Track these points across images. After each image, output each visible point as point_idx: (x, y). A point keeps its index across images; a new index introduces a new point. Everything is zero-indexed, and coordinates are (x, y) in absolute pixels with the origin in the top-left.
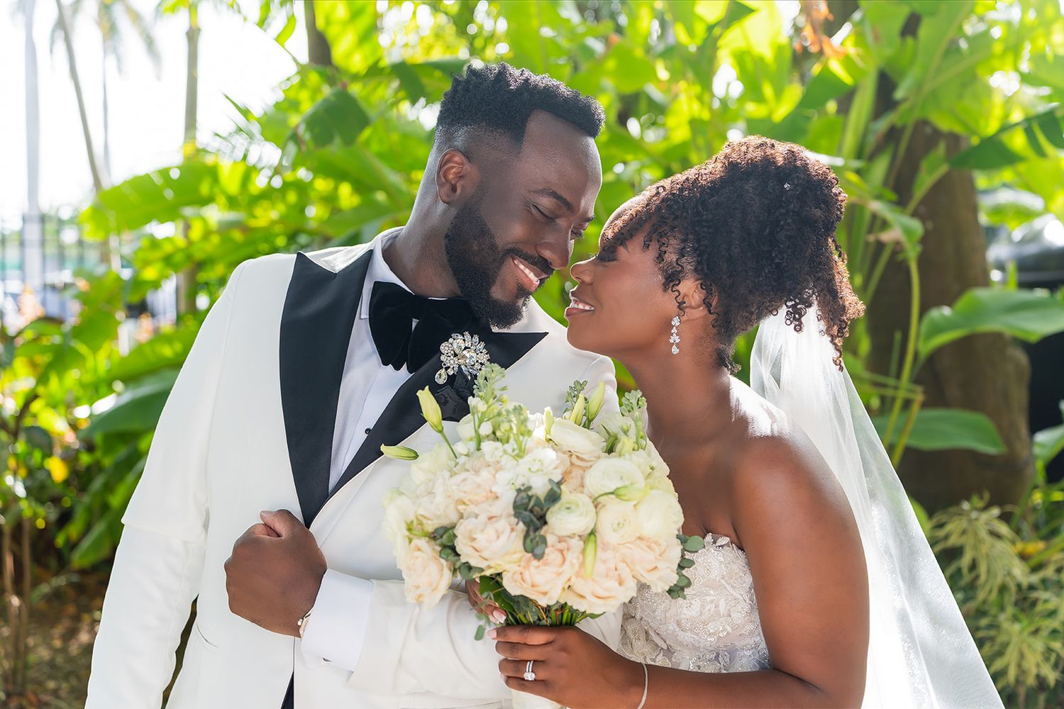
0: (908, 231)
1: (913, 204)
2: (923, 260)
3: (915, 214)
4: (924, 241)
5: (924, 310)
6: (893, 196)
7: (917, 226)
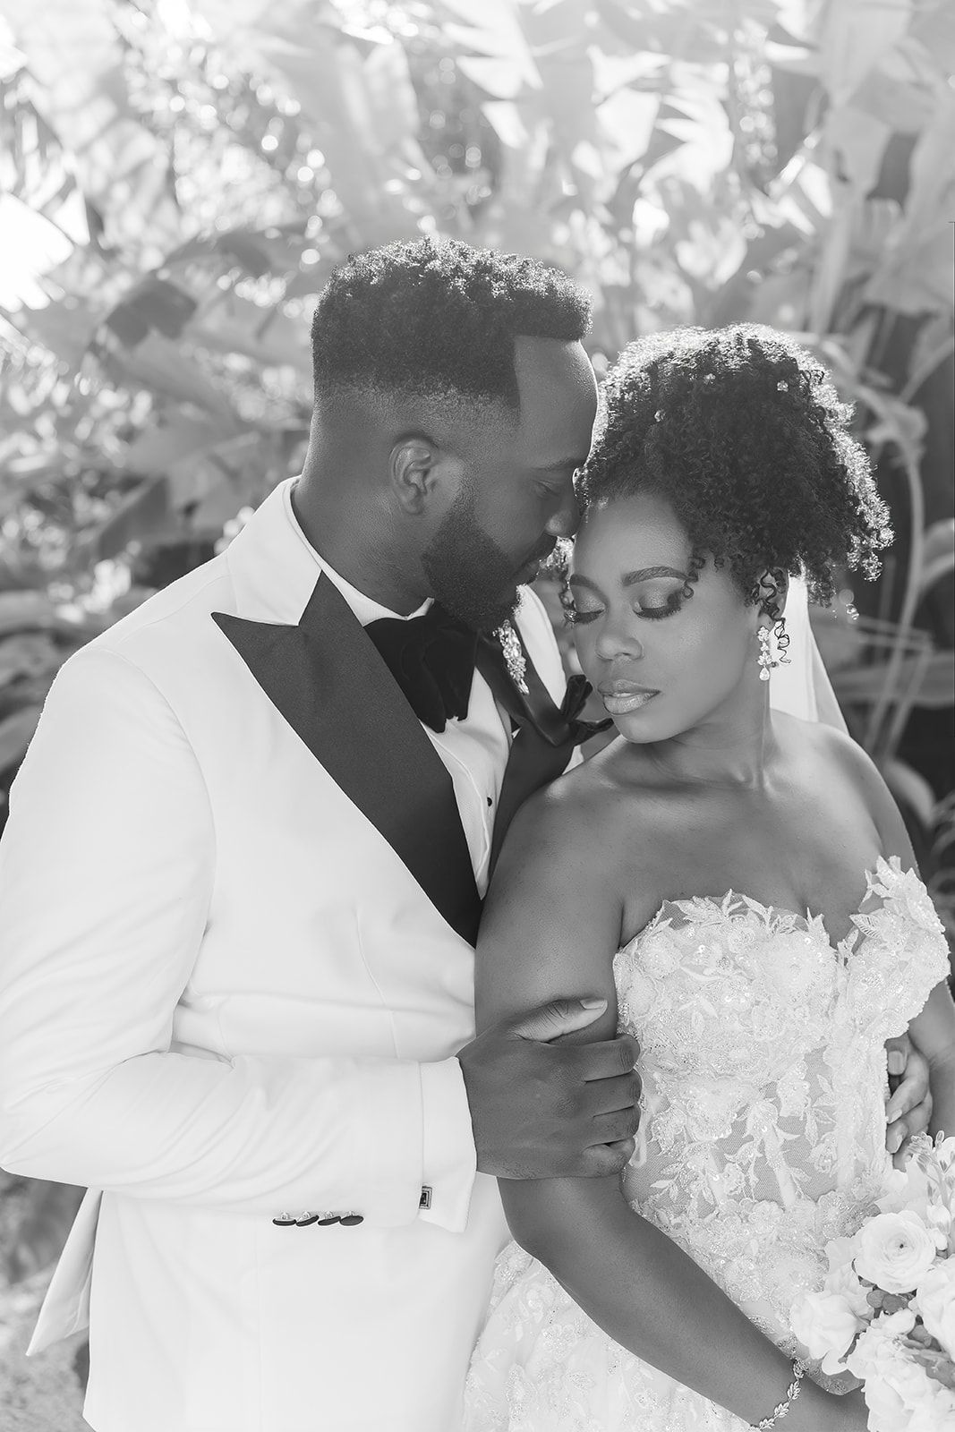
0: (905, 426)
1: (910, 390)
2: (925, 466)
3: (912, 403)
4: (928, 440)
5: (929, 522)
6: (883, 380)
7: (917, 420)
